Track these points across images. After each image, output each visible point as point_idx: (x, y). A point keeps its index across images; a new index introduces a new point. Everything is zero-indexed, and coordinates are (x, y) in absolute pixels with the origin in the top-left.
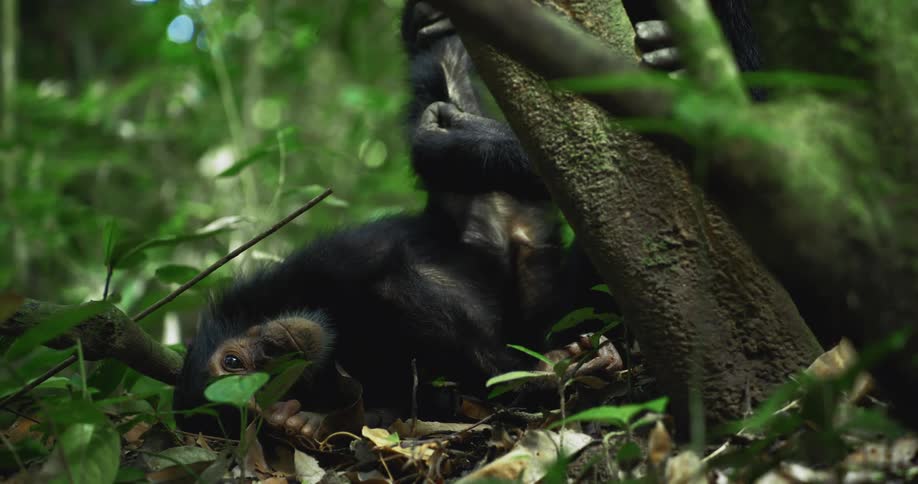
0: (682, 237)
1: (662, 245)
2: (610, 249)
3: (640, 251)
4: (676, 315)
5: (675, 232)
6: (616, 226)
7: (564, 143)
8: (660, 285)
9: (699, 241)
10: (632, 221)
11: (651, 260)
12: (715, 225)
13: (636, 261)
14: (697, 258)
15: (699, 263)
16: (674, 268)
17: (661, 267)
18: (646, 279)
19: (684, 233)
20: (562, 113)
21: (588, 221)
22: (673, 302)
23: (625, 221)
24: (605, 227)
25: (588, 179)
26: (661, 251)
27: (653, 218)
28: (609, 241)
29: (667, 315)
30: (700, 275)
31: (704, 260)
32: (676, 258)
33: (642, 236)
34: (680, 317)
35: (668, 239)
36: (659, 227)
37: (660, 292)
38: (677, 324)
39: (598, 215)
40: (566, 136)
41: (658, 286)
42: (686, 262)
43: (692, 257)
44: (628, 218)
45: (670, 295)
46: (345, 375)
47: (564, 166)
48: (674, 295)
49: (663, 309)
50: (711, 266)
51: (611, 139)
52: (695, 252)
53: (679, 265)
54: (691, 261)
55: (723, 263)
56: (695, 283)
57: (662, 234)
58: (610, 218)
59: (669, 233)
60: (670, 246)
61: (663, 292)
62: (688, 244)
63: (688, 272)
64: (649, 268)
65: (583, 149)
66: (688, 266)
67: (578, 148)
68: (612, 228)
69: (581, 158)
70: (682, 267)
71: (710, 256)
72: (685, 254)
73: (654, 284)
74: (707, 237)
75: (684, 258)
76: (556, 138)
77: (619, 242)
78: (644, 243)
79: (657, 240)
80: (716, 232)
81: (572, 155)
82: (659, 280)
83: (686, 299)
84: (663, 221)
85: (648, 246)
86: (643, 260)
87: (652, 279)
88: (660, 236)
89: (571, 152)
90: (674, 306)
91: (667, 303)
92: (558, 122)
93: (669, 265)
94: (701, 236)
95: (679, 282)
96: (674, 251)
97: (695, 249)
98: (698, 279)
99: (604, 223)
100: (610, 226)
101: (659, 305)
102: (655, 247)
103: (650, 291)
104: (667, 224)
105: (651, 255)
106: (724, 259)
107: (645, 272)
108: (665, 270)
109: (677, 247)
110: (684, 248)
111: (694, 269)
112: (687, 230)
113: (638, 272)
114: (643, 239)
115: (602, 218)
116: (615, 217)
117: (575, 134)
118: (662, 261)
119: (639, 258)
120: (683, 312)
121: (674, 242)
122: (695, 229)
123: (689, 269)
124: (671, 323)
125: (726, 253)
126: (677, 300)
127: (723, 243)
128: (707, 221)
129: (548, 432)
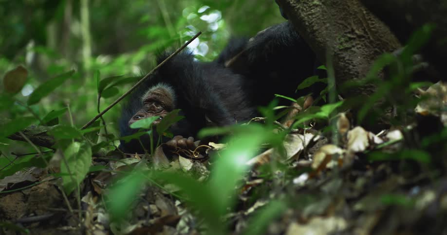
0: (356, 34)
1: (346, 39)
2: (321, 43)
3: (335, 43)
4: (356, 72)
5: (353, 32)
6: (323, 31)
8: (347, 58)
9: (365, 35)
10: (330, 28)
11: (341, 46)
12: (372, 26)
13: (334, 47)
14: (365, 44)
15: (366, 46)
16: (353, 49)
17: (346, 49)
18: (339, 56)
19: (357, 32)
21: (309, 30)
22: (354, 66)
23: (327, 28)
24: (317, 32)
25: (307, 9)
26: (346, 41)
27: (341, 26)
28: (320, 39)
29: (351, 72)
30: (366, 52)
31: (368, 44)
32: (354, 44)
33: (335, 35)
34: (358, 73)
35: (349, 35)
36: (344, 30)
37: (347, 61)
38: (357, 76)
39: (313, 26)
41: (346, 59)
42: (359, 46)
43: (362, 43)
44: (329, 27)
45: (352, 63)
47: (295, 4)
48: (354, 62)
49: (349, 70)
50: (372, 47)
52: (363, 41)
53: (355, 48)
54: (362, 45)
55: (378, 44)
56: (364, 56)
57: (346, 33)
58: (319, 27)
59: (349, 33)
60: (350, 39)
61: (349, 62)
62: (360, 37)
63: (360, 51)
64: (341, 50)
66: (360, 48)
68: (320, 33)
70: (358, 48)
71: (371, 42)
72: (358, 42)
73: (344, 58)
74: (369, 33)
75: (358, 44)
77: (325, 39)
78: (337, 39)
79: (343, 36)
80: (373, 30)
82: (346, 55)
83: (360, 64)
84: (346, 27)
85: (339, 39)
86: (338, 47)
87: (342, 56)
88: (345, 34)
90: (355, 68)
91: (351, 67)
93: (350, 48)
94: (366, 33)
95: (356, 56)
96: (352, 41)
97: (363, 39)
98: (366, 54)
99: (317, 30)
100: (320, 31)
101: (347, 68)
102: (343, 39)
103: (342, 62)
104: (348, 28)
105: (341, 44)
106: (378, 42)
107: (339, 52)
108: (349, 51)
109: (354, 39)
110: (357, 39)
111: (364, 49)
112: (358, 30)
113: (335, 52)
114: (337, 37)
115: (315, 28)
116: (321, 26)
118: (347, 46)
119: (335, 46)
120: (359, 70)
121: (352, 36)
122: (363, 30)
123: (361, 49)
124: (354, 76)
125: (379, 40)
126: (356, 65)
127: (377, 35)
128: (368, 26)
129: (299, 134)
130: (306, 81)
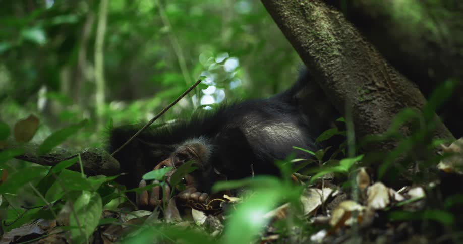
0: (377, 86)
1: (367, 91)
2: (340, 94)
3: (355, 95)
4: (377, 125)
5: (373, 84)
6: (342, 83)
7: (312, 43)
8: (367, 110)
9: (386, 88)
10: (350, 80)
11: (361, 98)
12: (393, 79)
13: (354, 100)
14: (386, 96)
15: (387, 99)
16: (374, 102)
17: (367, 102)
18: (360, 108)
19: (378, 84)
20: (311, 28)
21: (328, 81)
22: (375, 119)
23: (346, 80)
24: (337, 84)
25: (326, 60)
26: (367, 94)
27: (361, 78)
28: (339, 91)
29: (372, 126)
30: (387, 105)
31: (389, 97)
32: (374, 97)
33: (355, 87)
34: (378, 126)
35: (369, 87)
36: (365, 82)
37: (367, 114)
38: (378, 130)
39: (333, 78)
40: (313, 39)
41: (366, 112)
42: (380, 99)
43: (382, 96)
44: (349, 78)
45: (373, 116)
46: (218, 173)
47: (314, 54)
48: (375, 115)
49: (369, 123)
50: (393, 100)
51: (337, 40)
52: (384, 93)
53: (376, 100)
54: (383, 98)
55: (399, 98)
56: (385, 109)
57: (366, 85)
58: (339, 78)
59: (370, 85)
60: (371, 91)
61: (369, 114)
62: (381, 89)
63: (381, 104)
64: (361, 103)
65: (322, 45)
66: (381, 101)
67: (320, 45)
68: (340, 84)
69: (322, 49)
70: (378, 101)
71: (392, 95)
72: (379, 95)
73: (364, 110)
74: (390, 85)
75: (379, 97)
76: (308, 41)
77: (345, 91)
78: (358, 90)
79: (364, 89)
80: (394, 82)
81: (317, 49)
82: (367, 108)
83: (381, 117)
84: (367, 79)
85: (360, 91)
86: (358, 99)
87: (363, 108)
88: (365, 86)
89: (317, 47)
90: (375, 121)
91: (371, 120)
92: (309, 33)
93: (371, 101)
94: (387, 85)
95: (377, 109)
96: (373, 93)
97: (384, 92)
98: (387, 107)
99: (336, 81)
100: (339, 83)
101: (368, 121)
102: (363, 92)
103: (362, 114)
104: (368, 80)
105: (362, 96)
106: (400, 95)
107: (359, 105)
108: (369, 103)
109: (375, 91)
110: (378, 91)
111: (385, 102)
112: (380, 83)
113: (355, 105)
114: (357, 88)
115: (335, 79)
116: (341, 78)
117: (318, 38)
118: (367, 99)
119: (355, 98)
120: (380, 124)
121: (373, 89)
122: (384, 82)
123: (382, 102)
124: (374, 130)
125: (400, 93)
126: (377, 118)
127: (398, 88)
128: (389, 77)
129: (317, 189)
130: (325, 133)
